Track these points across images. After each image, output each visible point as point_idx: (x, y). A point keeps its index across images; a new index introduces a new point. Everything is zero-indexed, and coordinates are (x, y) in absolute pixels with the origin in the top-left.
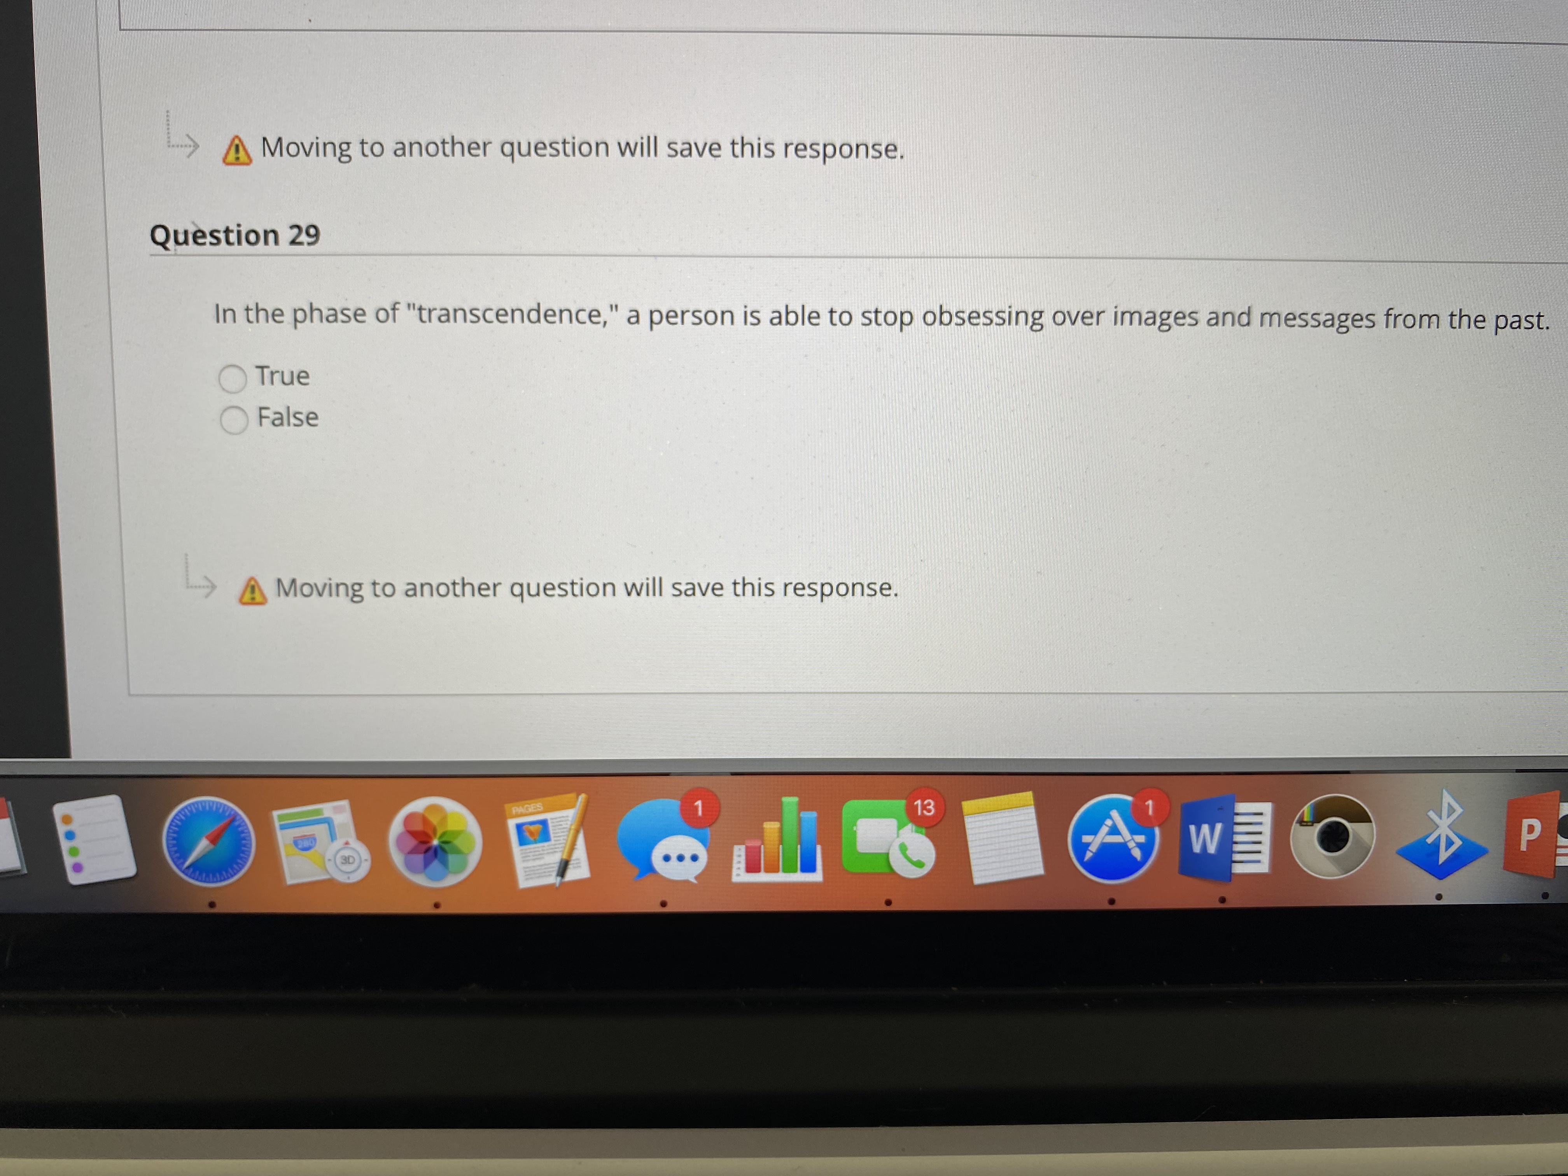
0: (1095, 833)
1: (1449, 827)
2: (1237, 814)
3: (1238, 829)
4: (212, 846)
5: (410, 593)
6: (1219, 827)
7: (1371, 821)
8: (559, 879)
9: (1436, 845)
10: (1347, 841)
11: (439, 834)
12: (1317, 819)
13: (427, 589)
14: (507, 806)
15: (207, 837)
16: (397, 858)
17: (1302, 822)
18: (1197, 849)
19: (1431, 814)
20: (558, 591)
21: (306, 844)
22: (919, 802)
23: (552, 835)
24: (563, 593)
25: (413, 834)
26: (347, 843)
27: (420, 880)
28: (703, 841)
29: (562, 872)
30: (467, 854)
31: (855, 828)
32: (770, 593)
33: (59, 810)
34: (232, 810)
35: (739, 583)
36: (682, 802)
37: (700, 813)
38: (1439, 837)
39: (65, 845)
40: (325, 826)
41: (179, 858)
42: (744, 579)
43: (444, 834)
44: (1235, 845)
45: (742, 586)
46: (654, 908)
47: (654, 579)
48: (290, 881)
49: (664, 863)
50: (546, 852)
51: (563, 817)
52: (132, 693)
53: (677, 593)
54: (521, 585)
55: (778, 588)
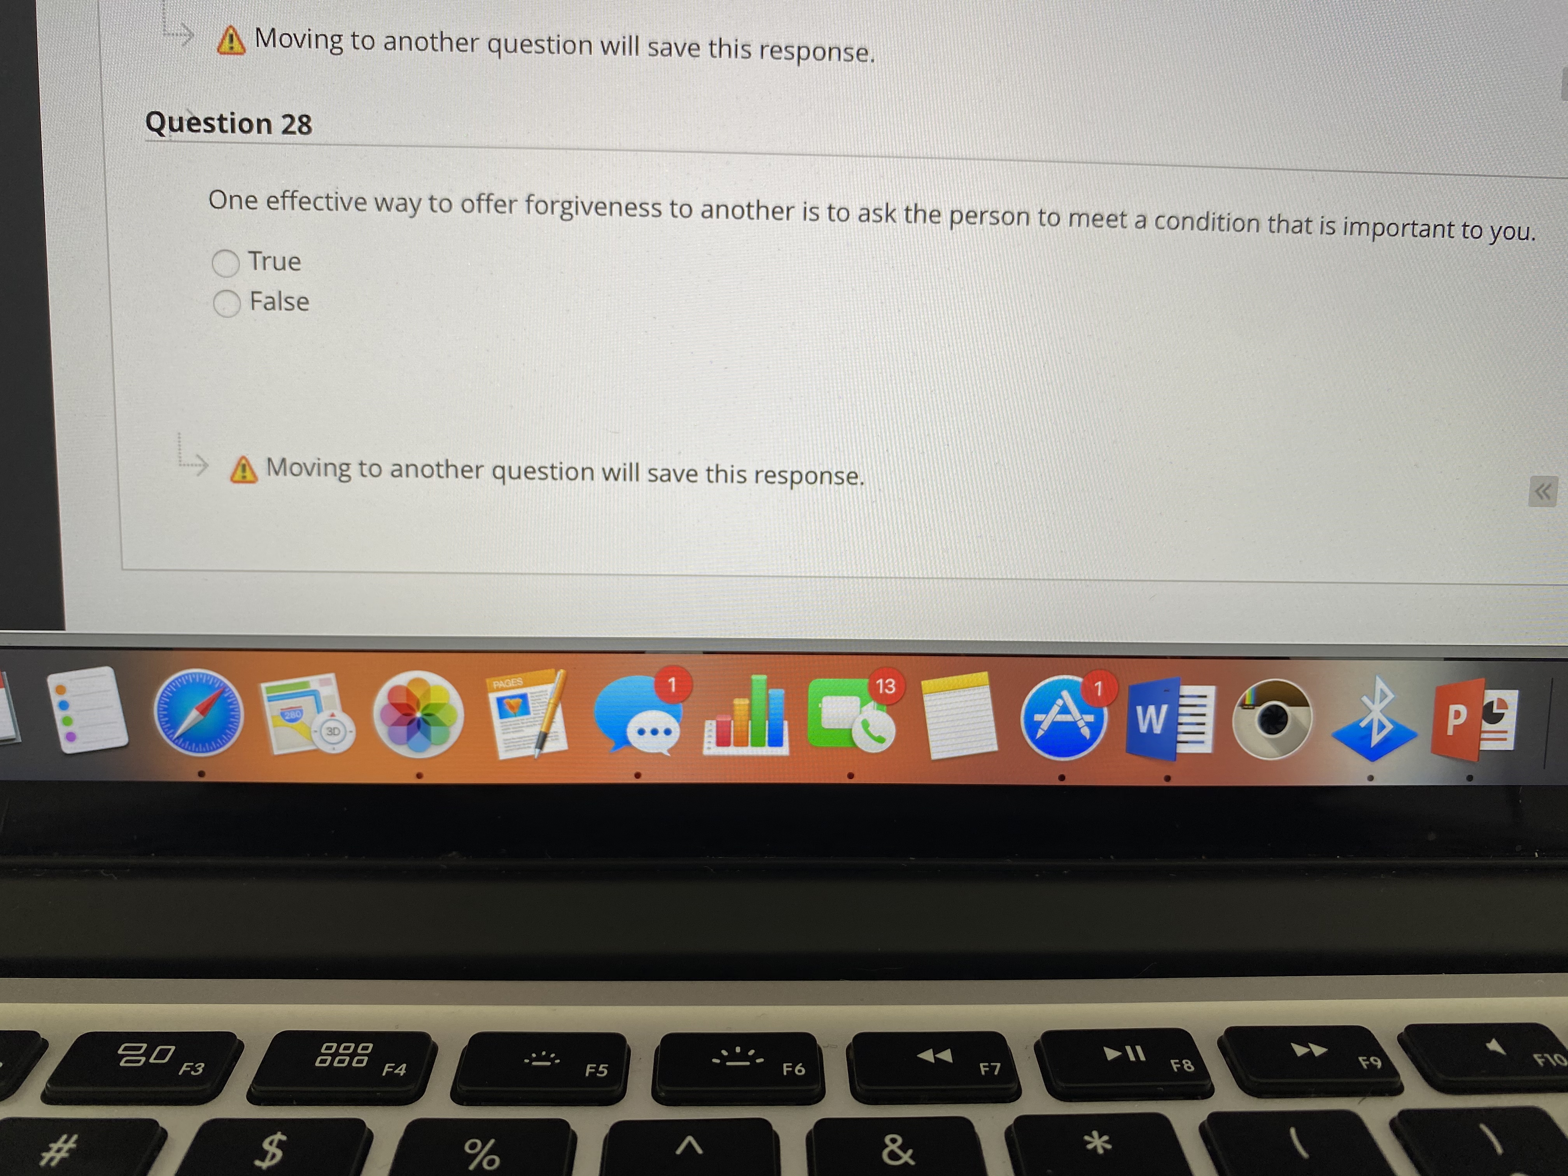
0: (1046, 711)
1: (1381, 711)
2: (1183, 696)
3: (1182, 710)
4: (202, 717)
5: (396, 473)
6: (1164, 708)
7: (1307, 705)
8: (538, 750)
9: (1369, 727)
10: (1285, 723)
11: (422, 707)
12: (1257, 703)
13: (412, 470)
14: (488, 681)
15: (197, 709)
16: (381, 729)
17: (1243, 705)
18: (1143, 729)
19: (1365, 699)
20: (538, 474)
21: (293, 715)
22: (881, 681)
23: (531, 709)
24: (543, 476)
25: (396, 706)
26: (333, 715)
27: (403, 751)
28: (676, 717)
29: (541, 745)
30: (449, 727)
31: (820, 706)
32: (742, 480)
33: (53, 680)
34: (221, 682)
35: (712, 470)
36: (656, 677)
37: (673, 689)
38: (1372, 721)
39: (59, 715)
40: (312, 698)
41: (169, 728)
42: (717, 466)
43: (426, 708)
44: (1179, 726)
45: (716, 472)
46: (629, 779)
47: (631, 464)
48: (276, 752)
49: (637, 735)
50: (525, 725)
51: (542, 691)
52: (124, 568)
53: (653, 478)
54: (503, 468)
55: (750, 475)
